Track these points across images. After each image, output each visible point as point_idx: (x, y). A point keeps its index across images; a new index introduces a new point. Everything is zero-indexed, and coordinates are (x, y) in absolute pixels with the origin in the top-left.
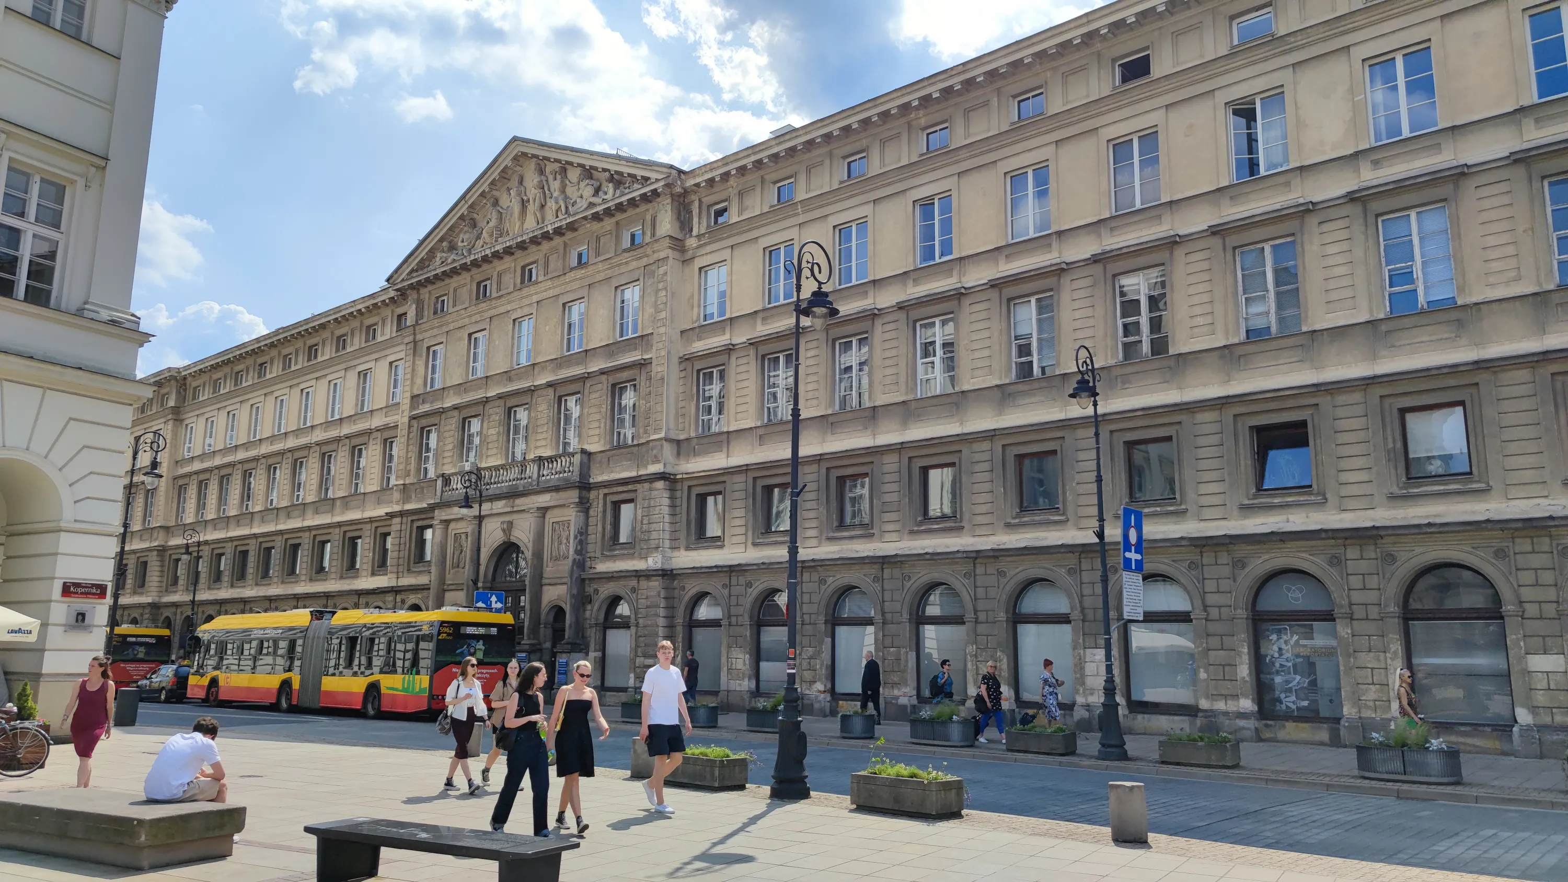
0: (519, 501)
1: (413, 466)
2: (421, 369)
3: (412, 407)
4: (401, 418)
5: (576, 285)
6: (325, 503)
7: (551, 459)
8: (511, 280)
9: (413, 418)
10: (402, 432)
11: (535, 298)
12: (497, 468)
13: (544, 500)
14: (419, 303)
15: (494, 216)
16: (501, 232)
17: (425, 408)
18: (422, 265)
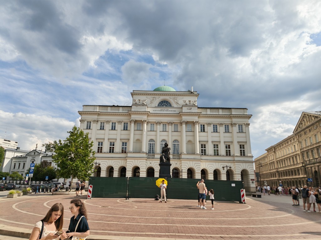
0: (315, 165)
1: (302, 159)
2: (300, 145)
3: (300, 151)
4: (299, 152)
5: (315, 132)
6: (294, 165)
7: (318, 158)
8: (308, 131)
9: (301, 152)
10: (300, 154)
11: (311, 134)
12: (312, 160)
13: (318, 164)
14: (298, 135)
15: (304, 122)
16: (305, 125)
17: (302, 151)
18: (297, 130)
